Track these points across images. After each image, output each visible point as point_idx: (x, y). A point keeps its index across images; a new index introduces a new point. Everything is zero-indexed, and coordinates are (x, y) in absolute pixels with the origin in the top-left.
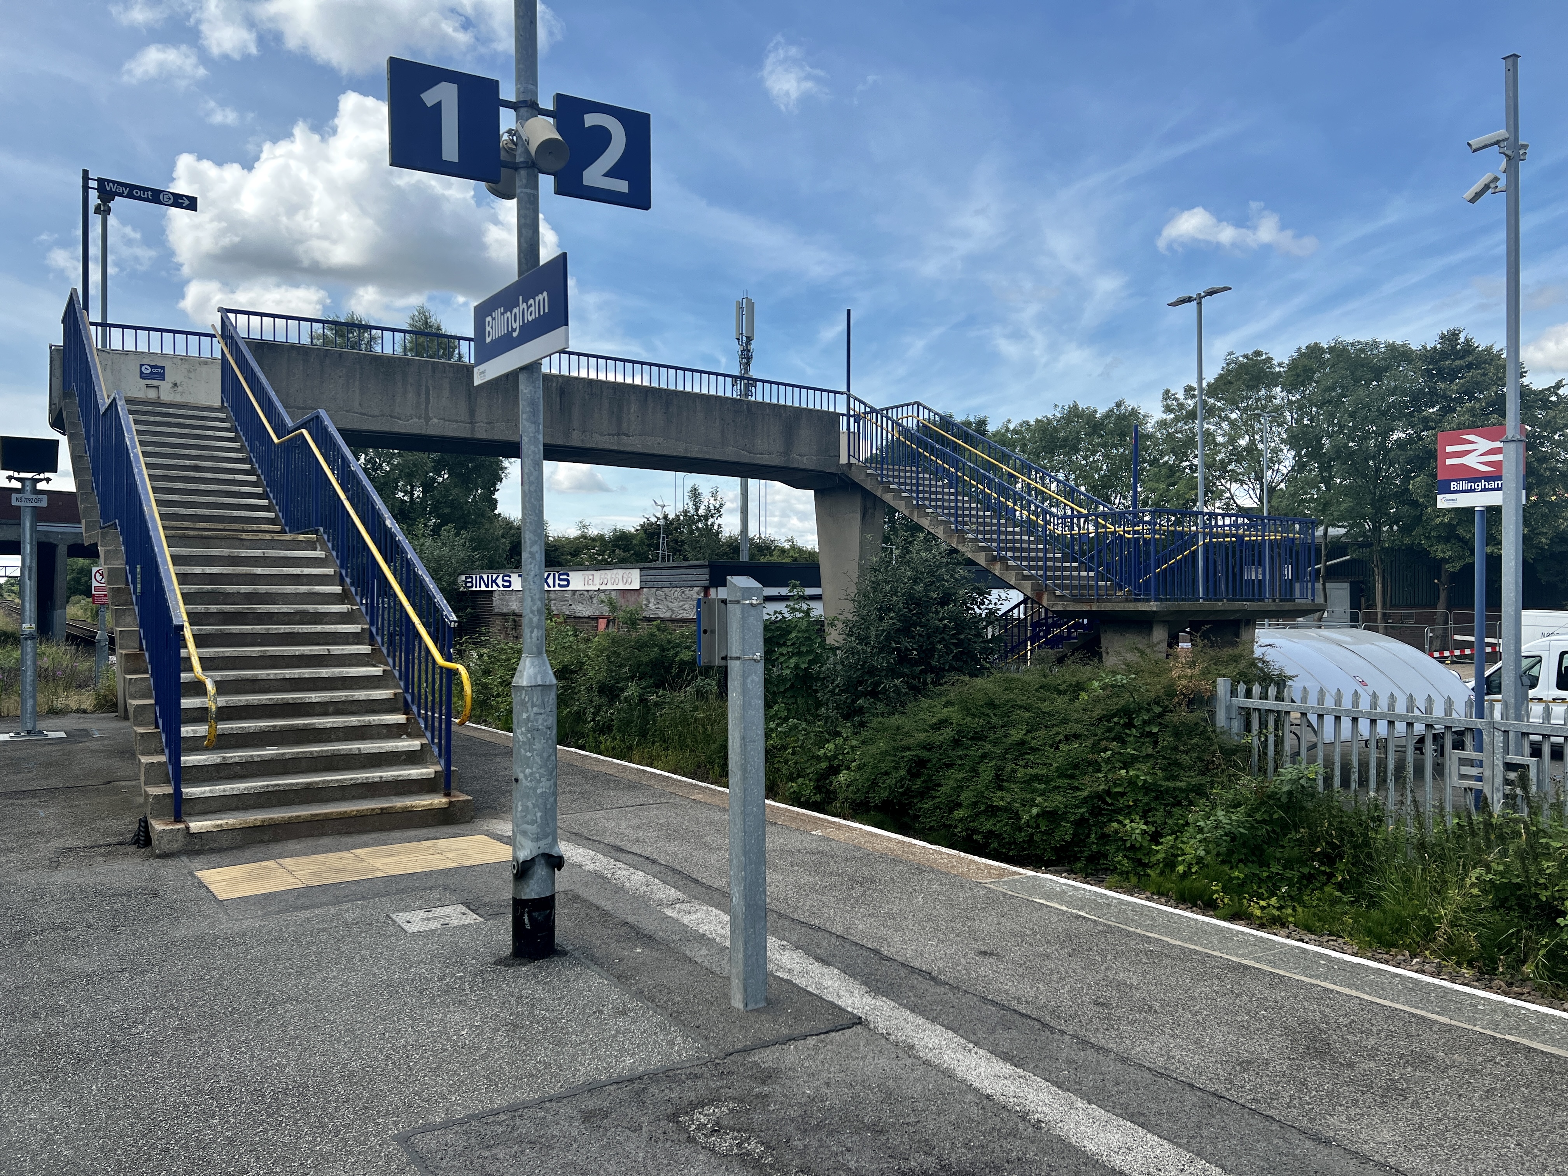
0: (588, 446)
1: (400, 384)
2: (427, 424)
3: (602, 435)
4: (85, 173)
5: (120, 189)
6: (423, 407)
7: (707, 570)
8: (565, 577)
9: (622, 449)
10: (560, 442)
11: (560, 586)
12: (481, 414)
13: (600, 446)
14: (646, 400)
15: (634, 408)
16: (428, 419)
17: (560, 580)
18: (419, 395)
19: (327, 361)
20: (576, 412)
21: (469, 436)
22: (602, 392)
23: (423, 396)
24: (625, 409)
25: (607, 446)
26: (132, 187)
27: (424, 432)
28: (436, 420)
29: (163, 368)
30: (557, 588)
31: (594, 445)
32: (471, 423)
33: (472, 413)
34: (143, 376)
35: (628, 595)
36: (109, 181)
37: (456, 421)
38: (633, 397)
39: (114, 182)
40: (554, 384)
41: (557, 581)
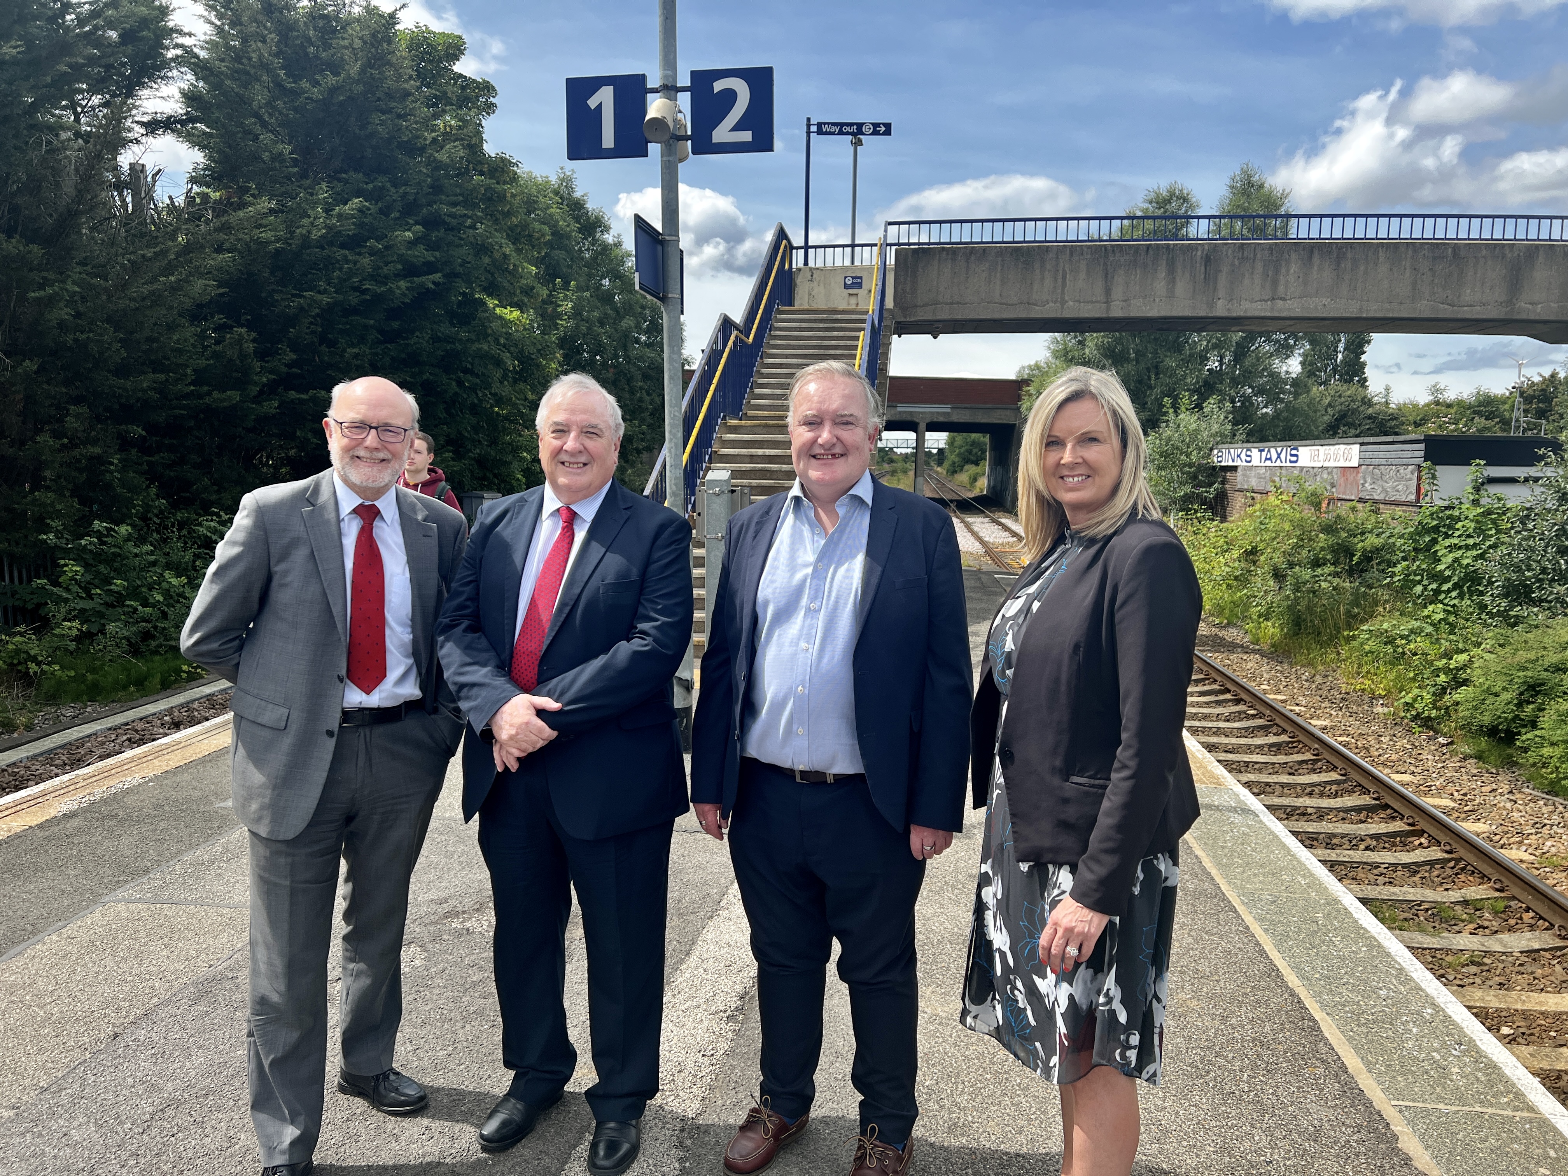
0: (1234, 314)
1: (1038, 271)
2: (1062, 307)
3: (1252, 301)
4: (809, 119)
5: (833, 129)
6: (1059, 291)
7: (1422, 446)
8: (1294, 452)
9: (1277, 314)
10: (1202, 314)
11: (1291, 462)
12: (1118, 292)
13: (1249, 314)
14: (1310, 258)
15: (1294, 268)
16: (1063, 302)
17: (1292, 455)
18: (1056, 280)
19: (973, 257)
20: (1223, 280)
21: (1104, 315)
22: (1255, 255)
23: (1060, 281)
24: (1283, 270)
25: (1257, 314)
26: (842, 125)
27: (1059, 316)
28: (1071, 303)
29: (861, 278)
30: (1288, 464)
31: (1242, 314)
32: (1107, 302)
33: (1108, 291)
34: (846, 287)
35: (1348, 471)
36: (825, 124)
37: (1092, 302)
38: (1294, 256)
39: (828, 124)
40: (1199, 253)
41: (1289, 457)
